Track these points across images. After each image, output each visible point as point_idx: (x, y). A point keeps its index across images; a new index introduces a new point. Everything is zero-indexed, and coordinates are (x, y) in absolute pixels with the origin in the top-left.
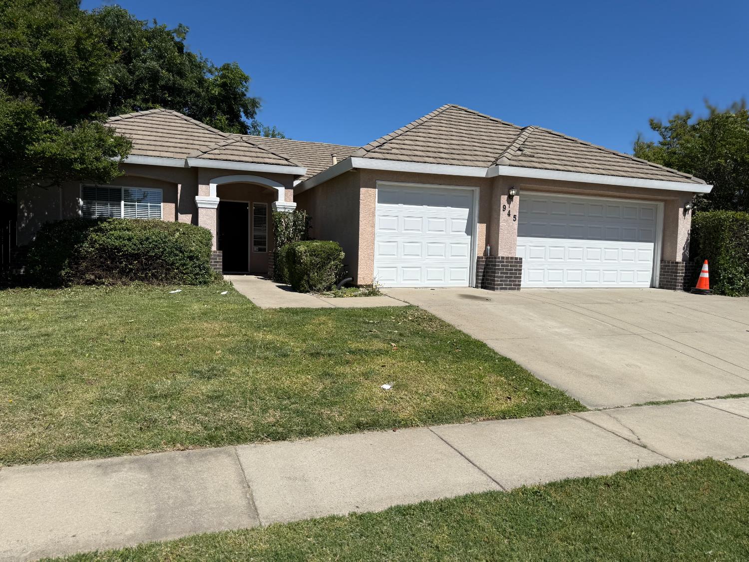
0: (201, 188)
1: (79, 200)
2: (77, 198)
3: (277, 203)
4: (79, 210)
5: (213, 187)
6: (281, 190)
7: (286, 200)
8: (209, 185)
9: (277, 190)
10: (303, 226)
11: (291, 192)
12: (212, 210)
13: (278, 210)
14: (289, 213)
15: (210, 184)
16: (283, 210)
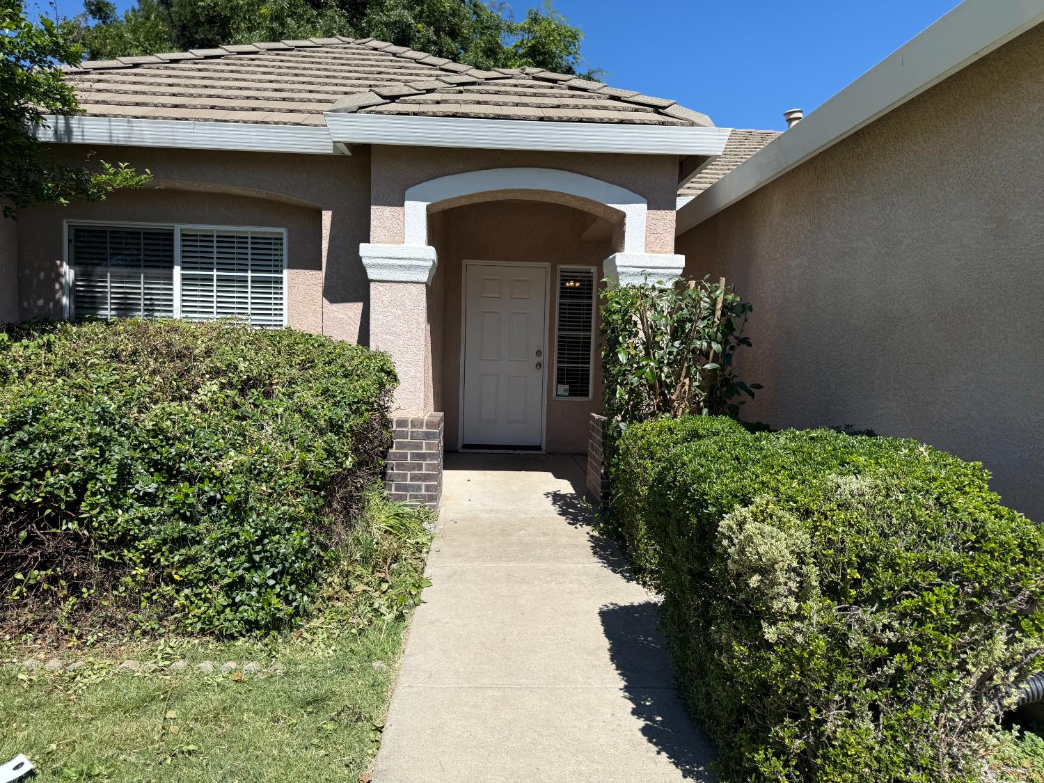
0: (380, 215)
1: (61, 265)
2: (58, 262)
3: (620, 258)
4: (63, 295)
5: (415, 213)
6: (636, 215)
7: (649, 248)
8: (402, 205)
9: (623, 215)
10: (711, 339)
11: (668, 219)
12: (412, 287)
13: (623, 283)
14: (662, 291)
15: (406, 203)
16: (638, 282)
